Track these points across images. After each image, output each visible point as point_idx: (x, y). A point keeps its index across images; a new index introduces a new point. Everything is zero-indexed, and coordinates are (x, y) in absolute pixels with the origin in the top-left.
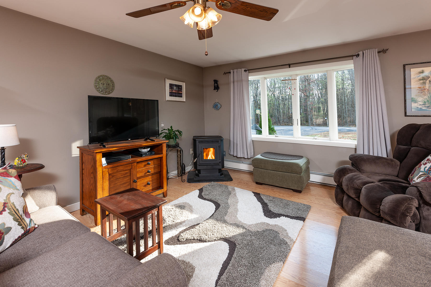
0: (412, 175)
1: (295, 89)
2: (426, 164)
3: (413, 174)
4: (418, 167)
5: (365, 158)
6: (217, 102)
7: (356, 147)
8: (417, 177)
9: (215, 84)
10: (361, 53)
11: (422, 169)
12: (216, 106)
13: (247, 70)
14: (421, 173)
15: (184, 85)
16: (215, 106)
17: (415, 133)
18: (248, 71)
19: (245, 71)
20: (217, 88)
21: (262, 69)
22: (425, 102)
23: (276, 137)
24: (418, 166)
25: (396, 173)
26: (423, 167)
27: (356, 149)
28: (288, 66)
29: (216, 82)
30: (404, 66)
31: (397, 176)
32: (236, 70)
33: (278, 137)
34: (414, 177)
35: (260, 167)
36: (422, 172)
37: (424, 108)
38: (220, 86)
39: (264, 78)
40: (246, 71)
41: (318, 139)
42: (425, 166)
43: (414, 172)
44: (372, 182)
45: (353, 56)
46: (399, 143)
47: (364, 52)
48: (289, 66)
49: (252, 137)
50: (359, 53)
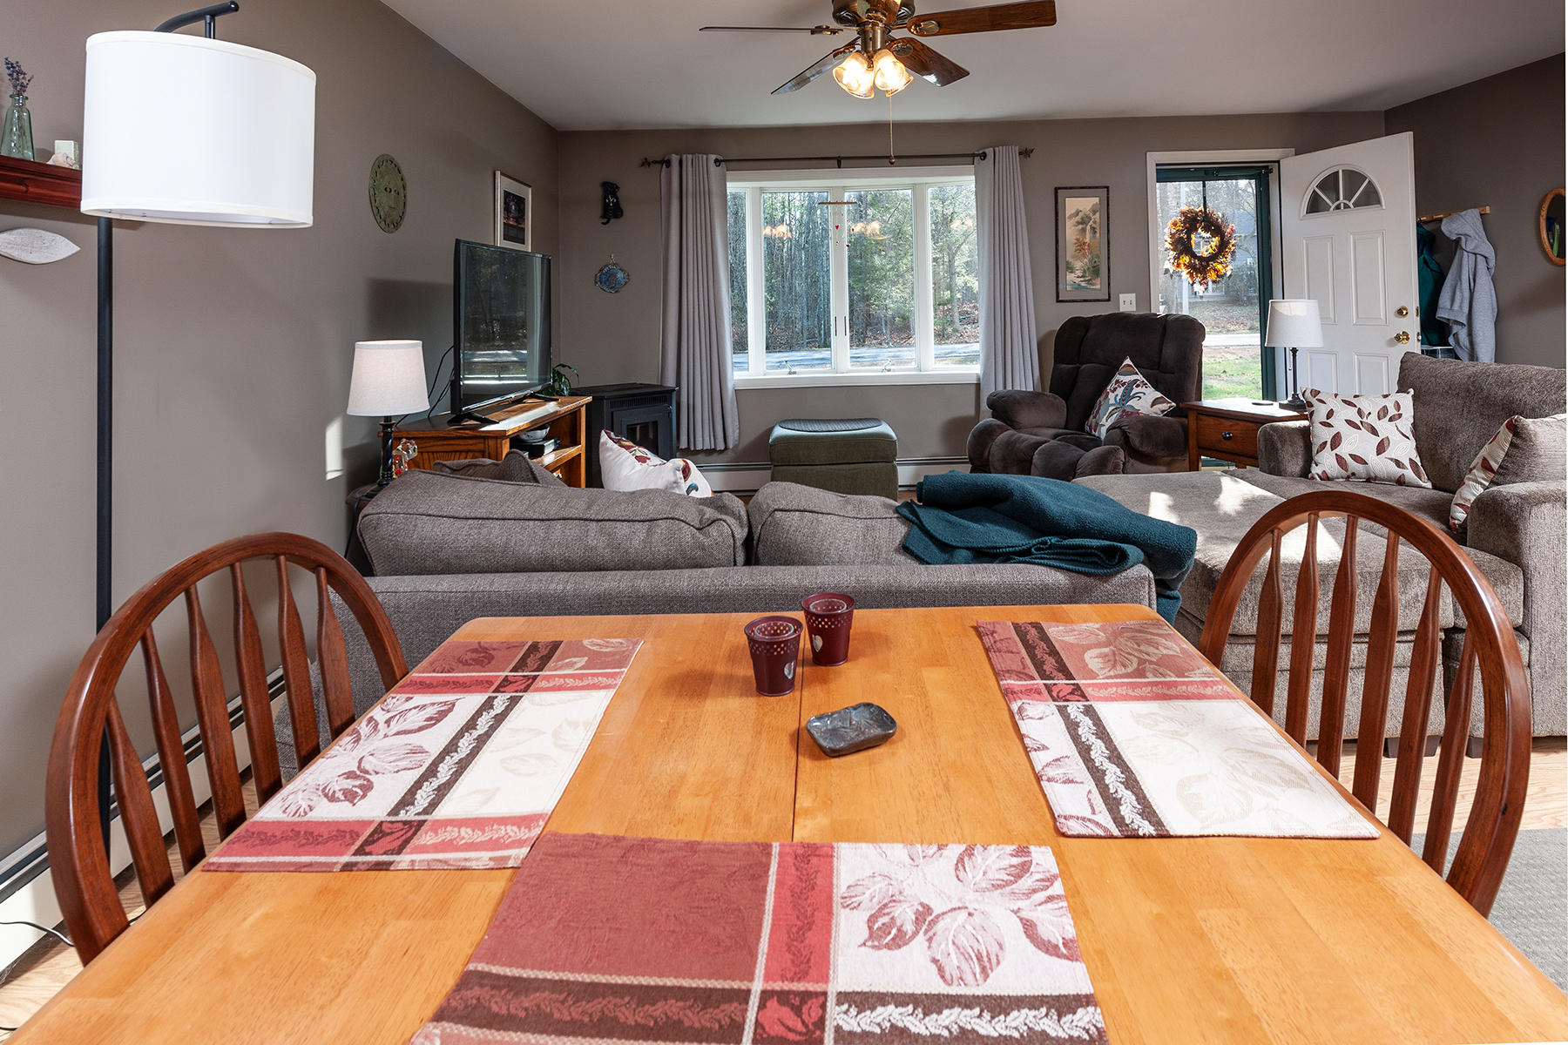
0: (1095, 417)
1: (837, 227)
2: (1115, 389)
3: (1097, 412)
4: (1105, 399)
5: (1018, 397)
6: (614, 264)
7: (979, 379)
8: (1105, 417)
9: (605, 197)
10: (989, 151)
11: (1112, 401)
12: (607, 279)
13: (723, 161)
14: (1111, 408)
15: (528, 195)
16: (603, 277)
17: (1085, 335)
18: (722, 164)
19: (716, 161)
20: (612, 212)
21: (769, 163)
22: (1084, 271)
23: (790, 373)
24: (1103, 396)
25: (1063, 422)
26: (1112, 396)
27: (978, 386)
28: (836, 162)
29: (610, 189)
30: (1056, 189)
31: (1065, 428)
32: (690, 156)
33: (795, 373)
34: (1100, 419)
35: (794, 461)
36: (1112, 405)
37: (1083, 284)
38: (623, 205)
39: (758, 190)
40: (718, 164)
41: (894, 371)
42: (1116, 393)
43: (1099, 409)
44: (1046, 442)
45: (973, 156)
46: (1058, 359)
47: (997, 149)
48: (839, 162)
49: (735, 378)
50: (986, 151)
